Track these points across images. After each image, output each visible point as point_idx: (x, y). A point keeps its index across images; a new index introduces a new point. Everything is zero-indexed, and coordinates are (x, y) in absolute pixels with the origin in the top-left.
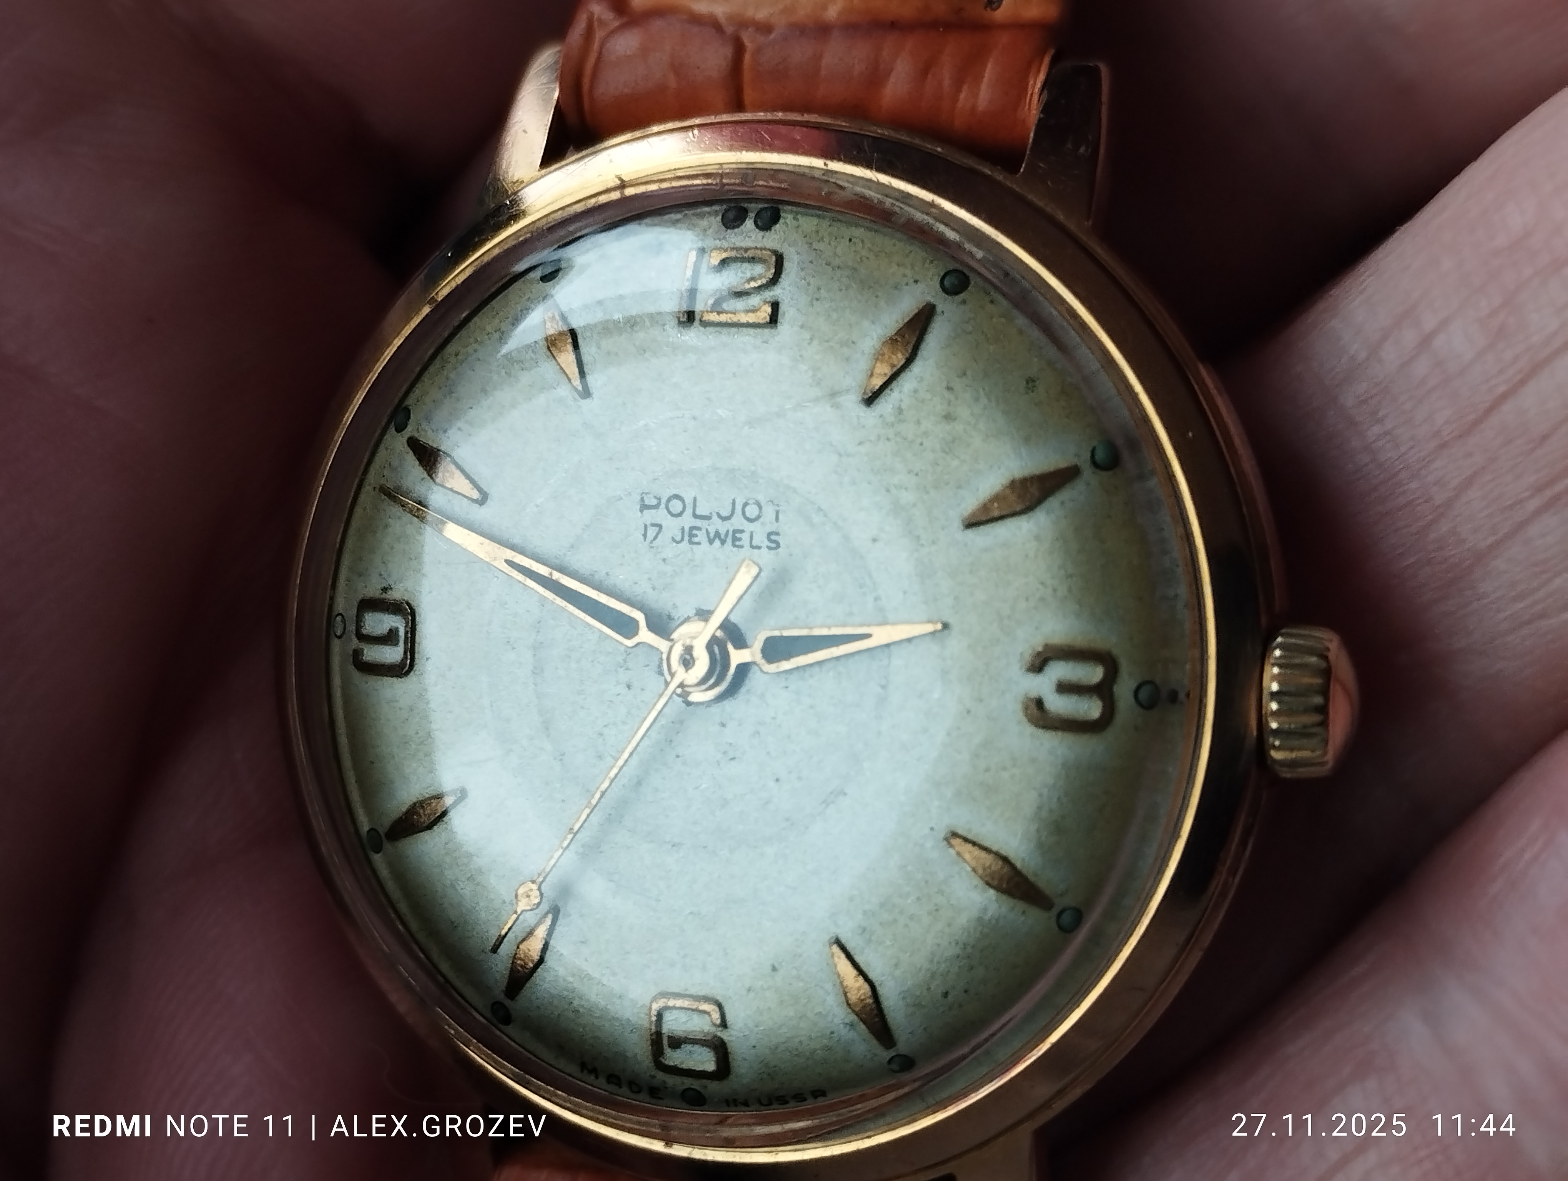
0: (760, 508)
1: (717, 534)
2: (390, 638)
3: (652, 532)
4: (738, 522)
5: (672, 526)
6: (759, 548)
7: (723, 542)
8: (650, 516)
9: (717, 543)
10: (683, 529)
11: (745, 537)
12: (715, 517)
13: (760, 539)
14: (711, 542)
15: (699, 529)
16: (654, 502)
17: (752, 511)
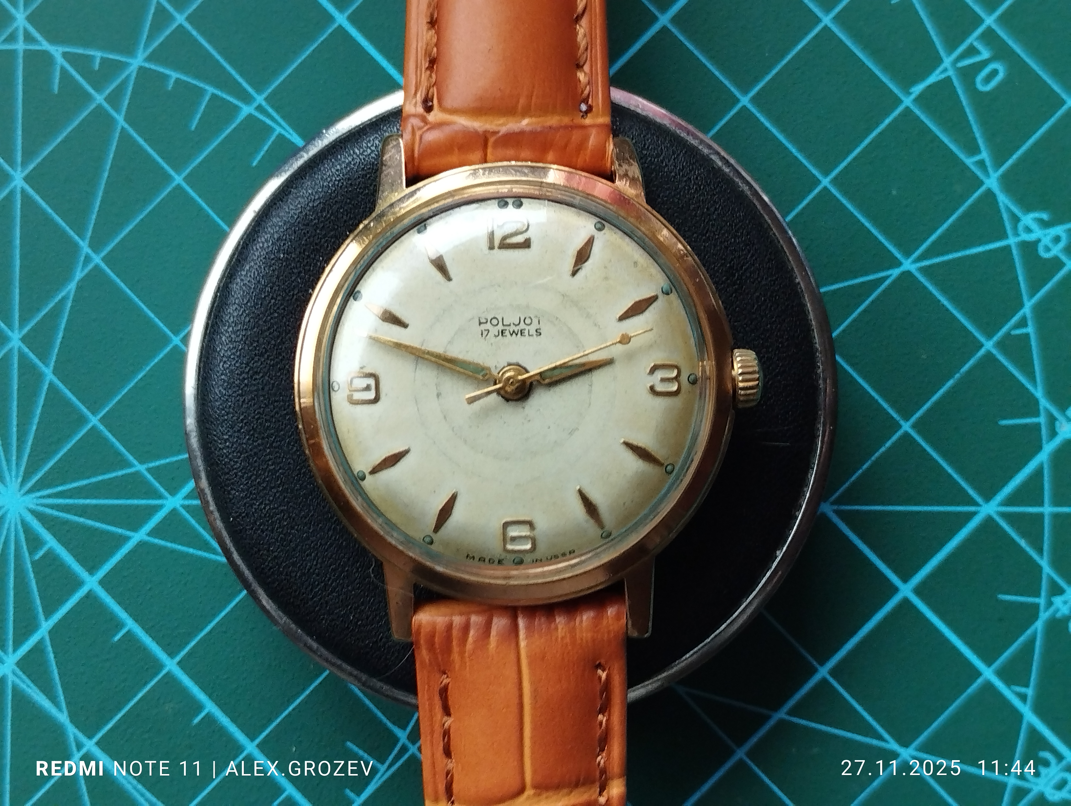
0: (532, 320)
1: (514, 332)
2: (368, 388)
3: (485, 333)
4: (522, 326)
5: (494, 331)
6: (532, 335)
7: (517, 335)
8: (483, 327)
9: (514, 335)
10: (499, 331)
11: (526, 332)
12: (512, 324)
13: (533, 332)
14: (511, 335)
15: (506, 330)
16: (485, 321)
17: (528, 321)
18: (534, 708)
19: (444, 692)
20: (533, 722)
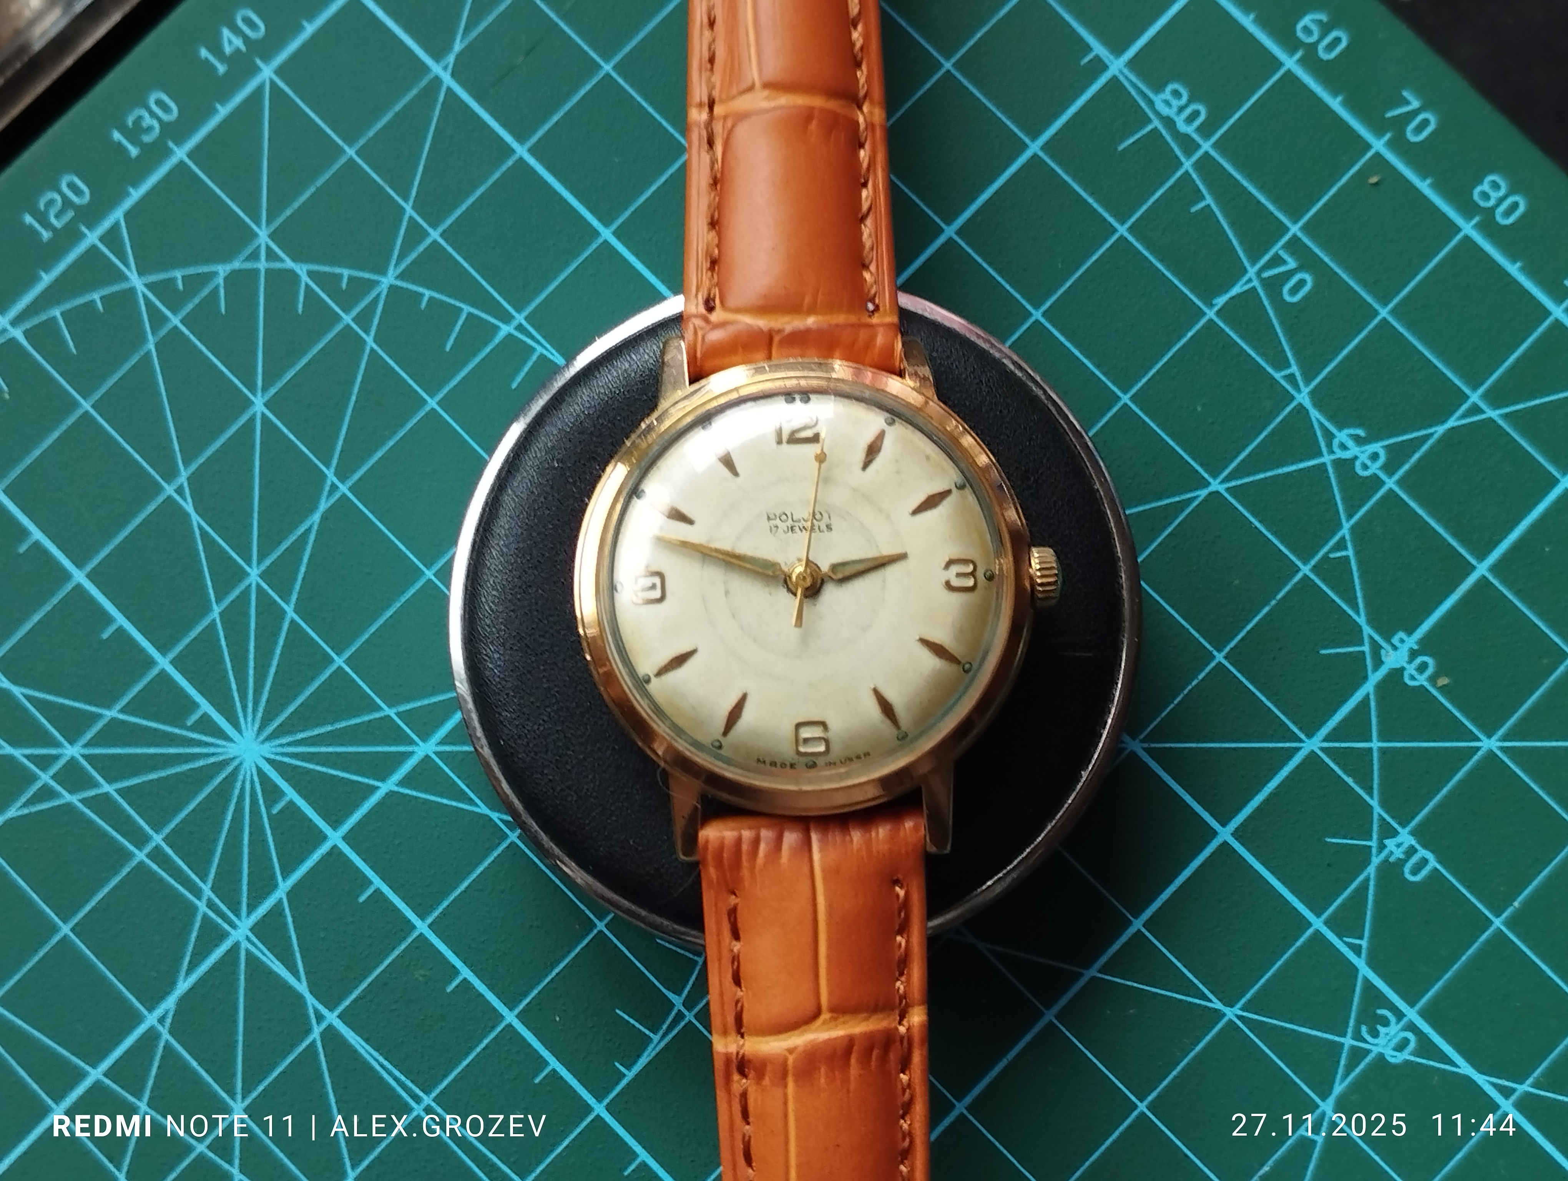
0: (822, 515)
1: (804, 528)
2: (654, 587)
3: (774, 529)
5: (783, 526)
6: (823, 531)
7: (807, 530)
8: (772, 523)
9: (804, 531)
10: (788, 527)
12: (802, 520)
14: (801, 531)
15: (795, 526)
16: (774, 517)
17: (818, 517)
18: (829, 924)
19: (733, 913)
20: (829, 940)
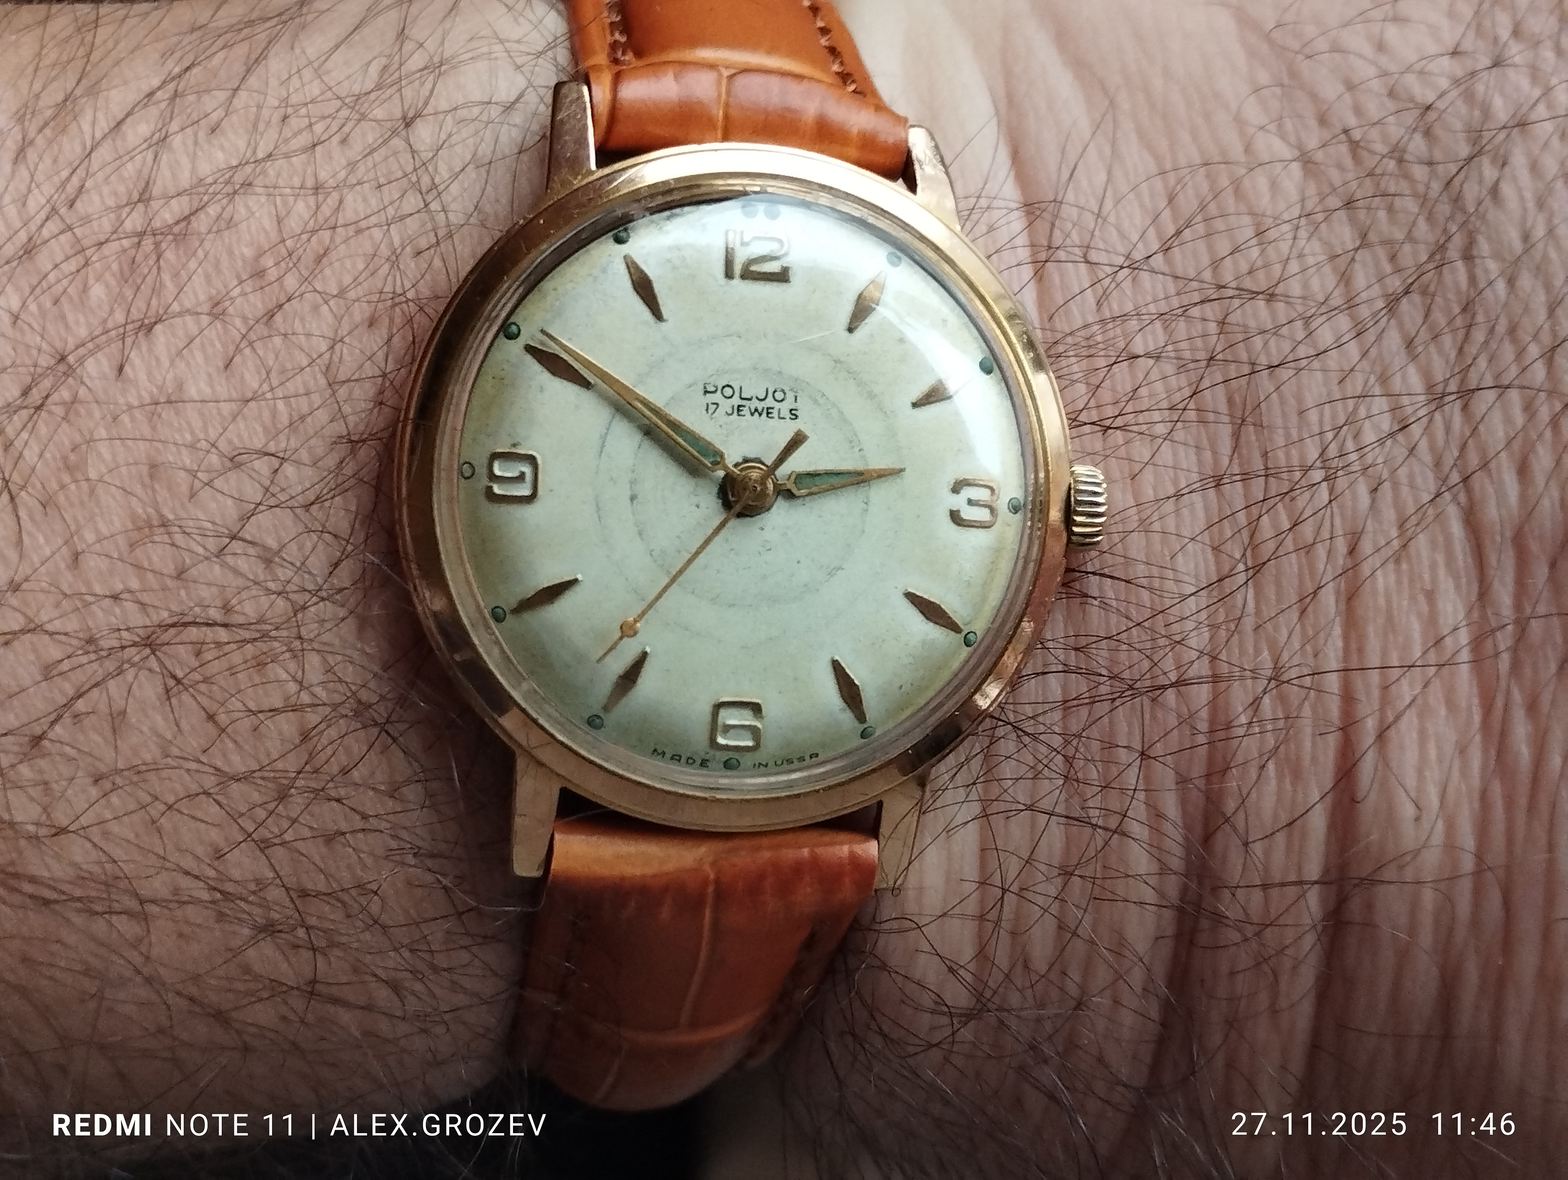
1: (756, 410)
2: (521, 477)
3: (712, 408)
4: (770, 402)
5: (726, 405)
7: (760, 415)
9: (756, 414)
10: (733, 407)
12: (754, 400)
14: (752, 414)
16: (713, 389)
17: (779, 395)
